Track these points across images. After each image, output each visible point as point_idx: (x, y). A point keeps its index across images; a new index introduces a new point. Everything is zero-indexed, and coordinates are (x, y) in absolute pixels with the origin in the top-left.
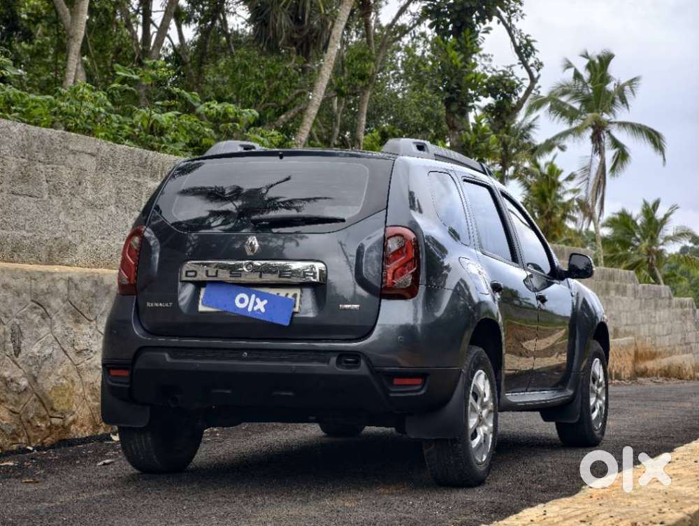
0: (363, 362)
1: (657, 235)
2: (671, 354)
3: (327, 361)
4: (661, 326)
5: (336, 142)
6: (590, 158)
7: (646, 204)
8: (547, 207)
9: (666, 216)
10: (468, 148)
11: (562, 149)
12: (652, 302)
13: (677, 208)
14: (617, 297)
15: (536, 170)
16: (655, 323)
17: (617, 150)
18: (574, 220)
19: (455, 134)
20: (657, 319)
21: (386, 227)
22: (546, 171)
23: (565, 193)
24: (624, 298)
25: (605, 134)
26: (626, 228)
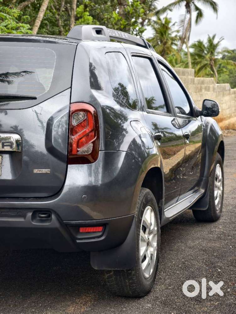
0: (53, 216)
1: (214, 51)
2: (230, 117)
3: (24, 216)
4: (225, 105)
5: (64, 9)
6: (184, 16)
7: (209, 38)
8: (164, 39)
9: (219, 42)
10: (129, 15)
11: (171, 10)
12: (222, 93)
13: (223, 39)
14: (206, 92)
15: (160, 22)
16: (223, 104)
17: (197, 12)
18: (176, 45)
19: (121, 8)
20: (224, 101)
21: (70, 103)
22: (164, 22)
23: (173, 32)
24: (209, 93)
25: (192, 4)
26: (200, 48)
